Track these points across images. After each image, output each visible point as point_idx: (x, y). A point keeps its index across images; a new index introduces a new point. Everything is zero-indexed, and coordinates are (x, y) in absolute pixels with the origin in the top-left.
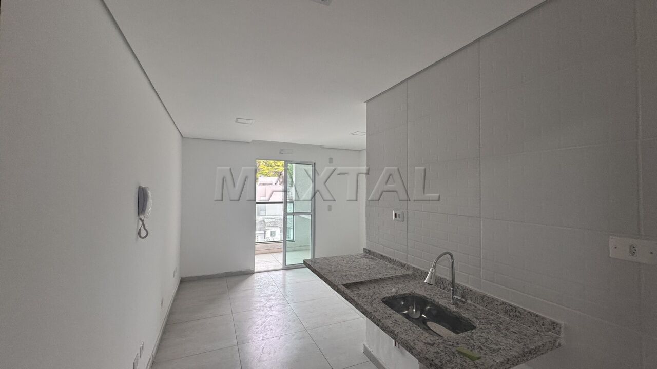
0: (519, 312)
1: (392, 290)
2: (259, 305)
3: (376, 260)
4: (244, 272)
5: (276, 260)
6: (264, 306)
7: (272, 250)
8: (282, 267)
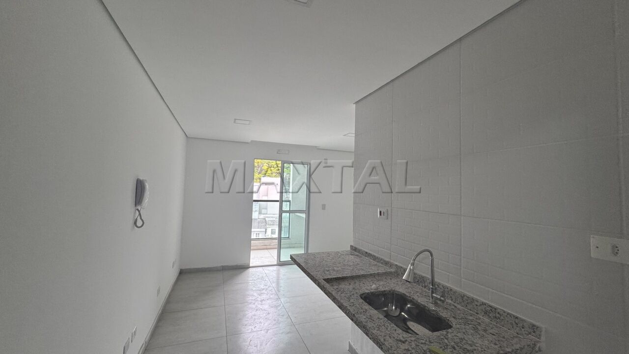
0: (499, 313)
1: (372, 287)
2: (251, 298)
3: (360, 257)
4: (240, 266)
5: (271, 257)
6: (256, 300)
7: (268, 247)
8: (276, 263)
